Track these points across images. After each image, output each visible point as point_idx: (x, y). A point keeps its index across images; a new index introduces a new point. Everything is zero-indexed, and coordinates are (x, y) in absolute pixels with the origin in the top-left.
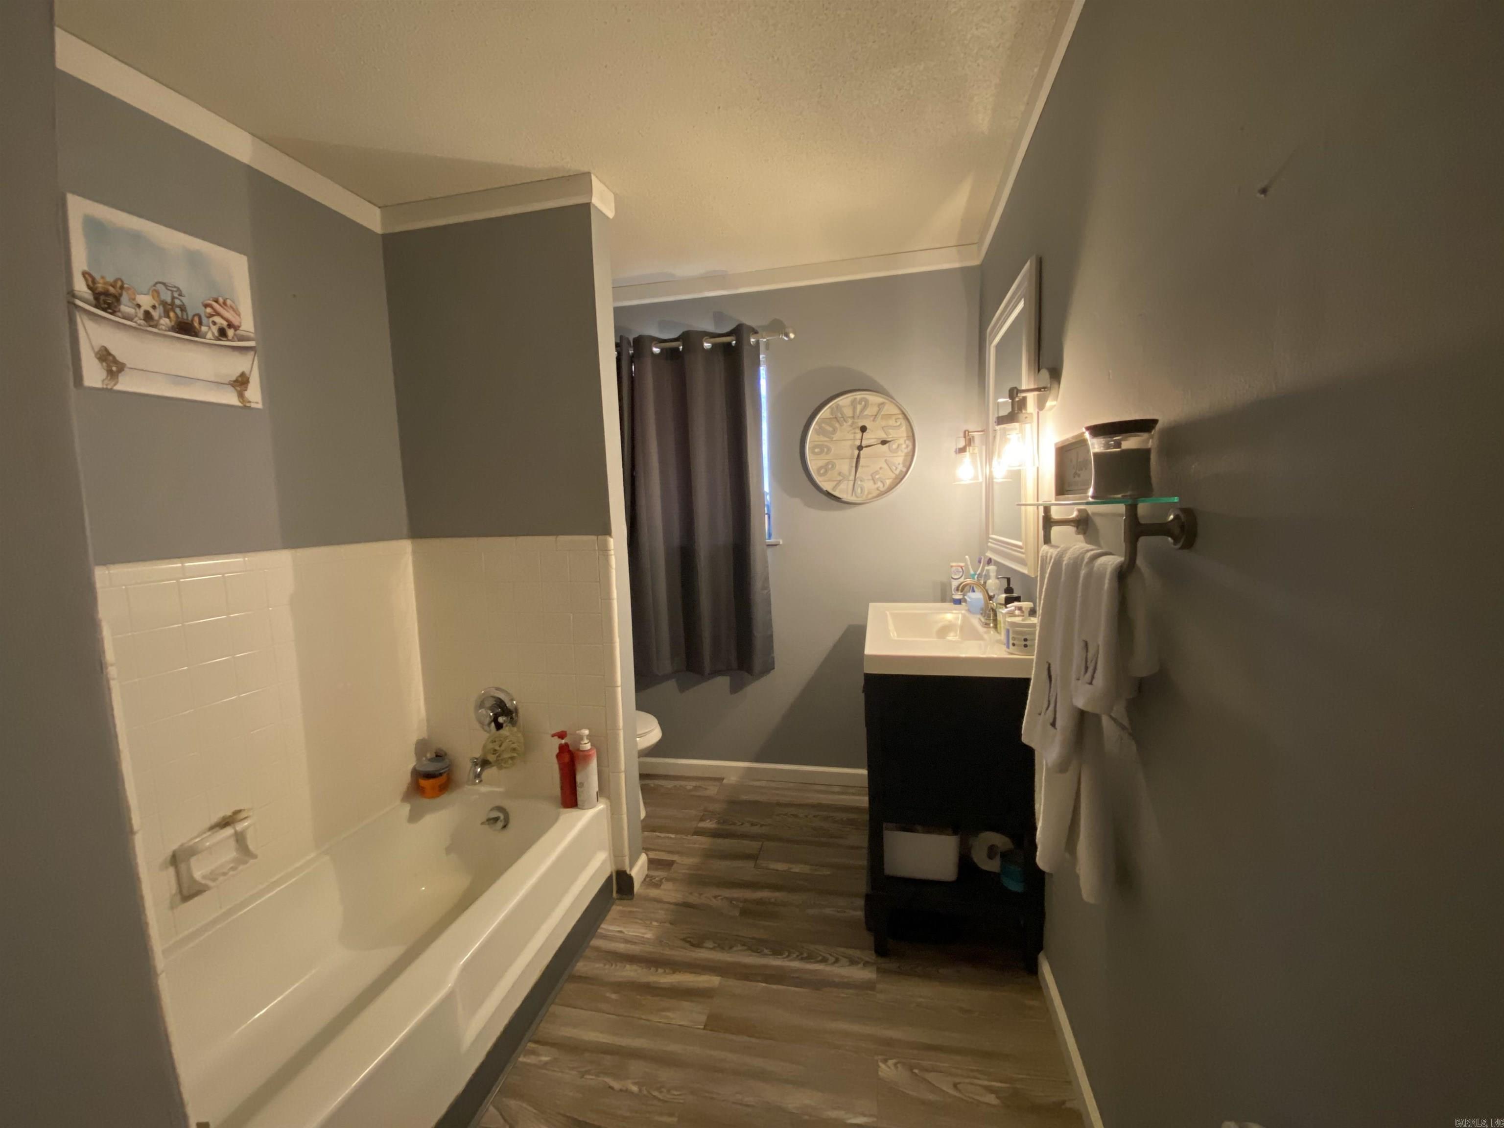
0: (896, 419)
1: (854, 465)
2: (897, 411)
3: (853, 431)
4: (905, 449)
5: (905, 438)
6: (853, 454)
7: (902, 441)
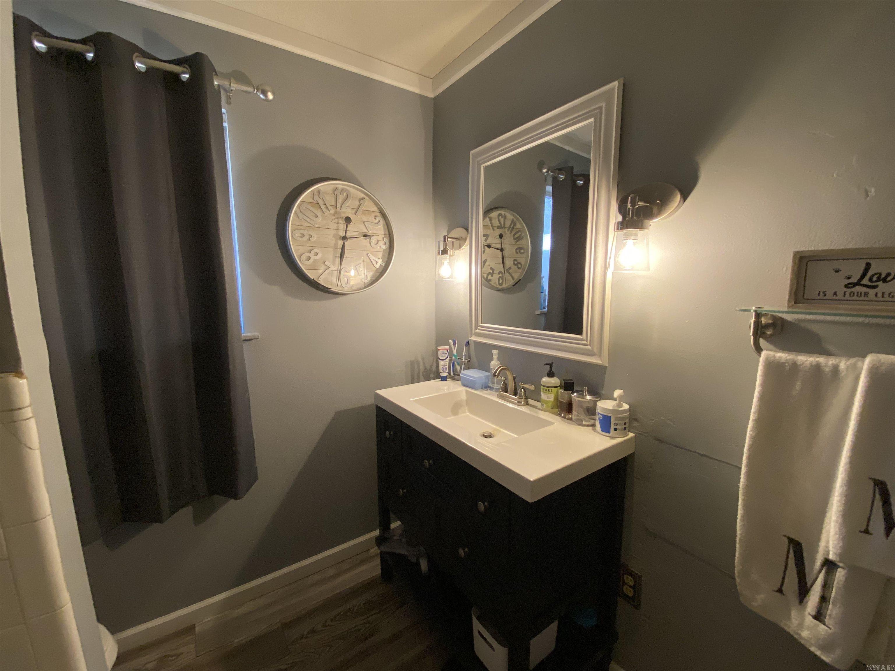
0: (375, 216)
1: (339, 255)
2: (375, 209)
3: (336, 221)
4: (383, 246)
5: (383, 236)
6: (336, 244)
7: (380, 238)
